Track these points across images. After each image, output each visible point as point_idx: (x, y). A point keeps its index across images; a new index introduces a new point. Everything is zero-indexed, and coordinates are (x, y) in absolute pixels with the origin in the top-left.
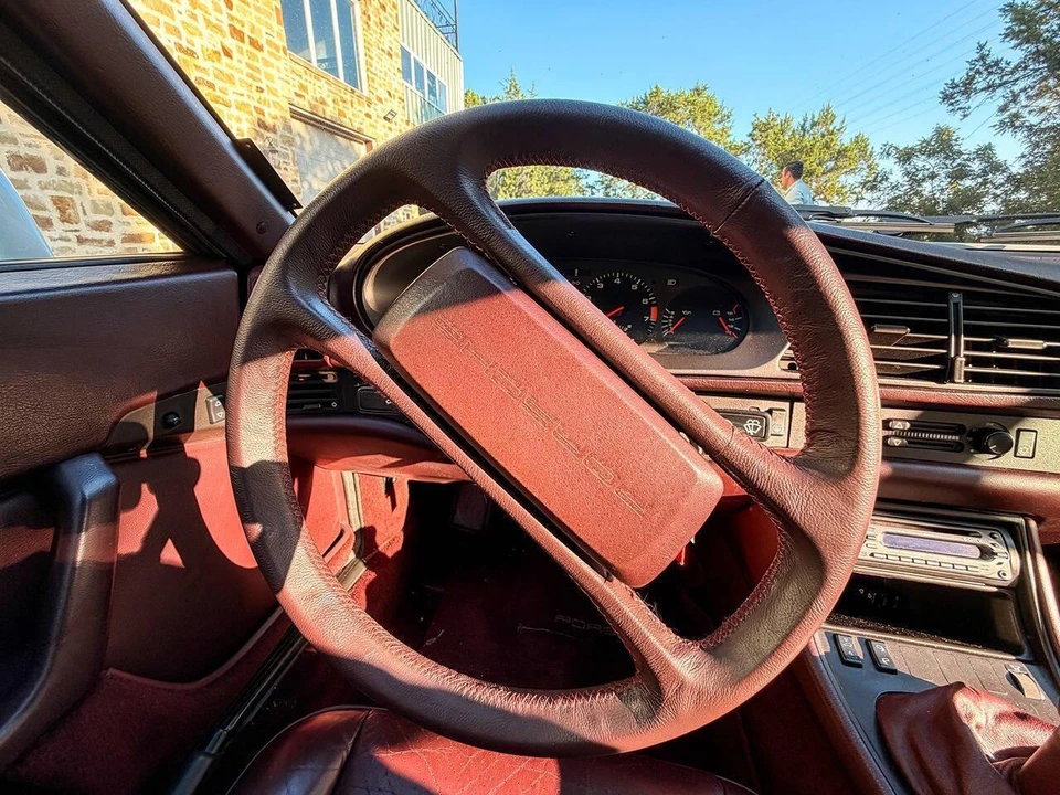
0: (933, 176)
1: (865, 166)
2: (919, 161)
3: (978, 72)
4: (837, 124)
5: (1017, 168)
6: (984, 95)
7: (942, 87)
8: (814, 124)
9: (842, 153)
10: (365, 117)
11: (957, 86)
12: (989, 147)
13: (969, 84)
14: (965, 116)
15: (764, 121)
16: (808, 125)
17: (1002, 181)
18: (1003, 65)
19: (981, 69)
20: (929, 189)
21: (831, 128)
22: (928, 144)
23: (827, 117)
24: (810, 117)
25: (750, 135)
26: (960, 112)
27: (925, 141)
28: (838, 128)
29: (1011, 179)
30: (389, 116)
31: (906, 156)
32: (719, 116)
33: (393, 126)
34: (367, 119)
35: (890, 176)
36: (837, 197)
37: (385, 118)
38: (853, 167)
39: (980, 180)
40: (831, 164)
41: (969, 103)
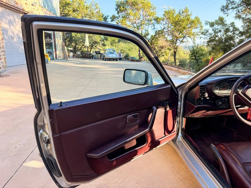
0: (220, 31)
1: (200, 26)
2: (216, 26)
3: (229, 4)
4: (189, 13)
5: (241, 30)
6: (231, 10)
7: (221, 7)
8: (183, 12)
9: (193, 22)
10: (25, 4)
11: (224, 7)
12: (233, 23)
13: (227, 7)
14: (228, 16)
15: (168, 11)
16: (181, 12)
17: (238, 33)
18: (235, 3)
19: (230, 3)
20: (220, 35)
21: (188, 14)
22: (217, 21)
23: (187, 10)
24: (181, 10)
25: (164, 15)
26: (226, 14)
27: (216, 20)
28: (190, 14)
29: (240, 32)
30: (34, 4)
31: (212, 25)
32: (152, 8)
33: (35, 8)
34: (26, 5)
35: (209, 31)
36: (192, 36)
37: (32, 5)
38: (196, 26)
39: (233, 33)
40: (189, 25)
41: (228, 12)
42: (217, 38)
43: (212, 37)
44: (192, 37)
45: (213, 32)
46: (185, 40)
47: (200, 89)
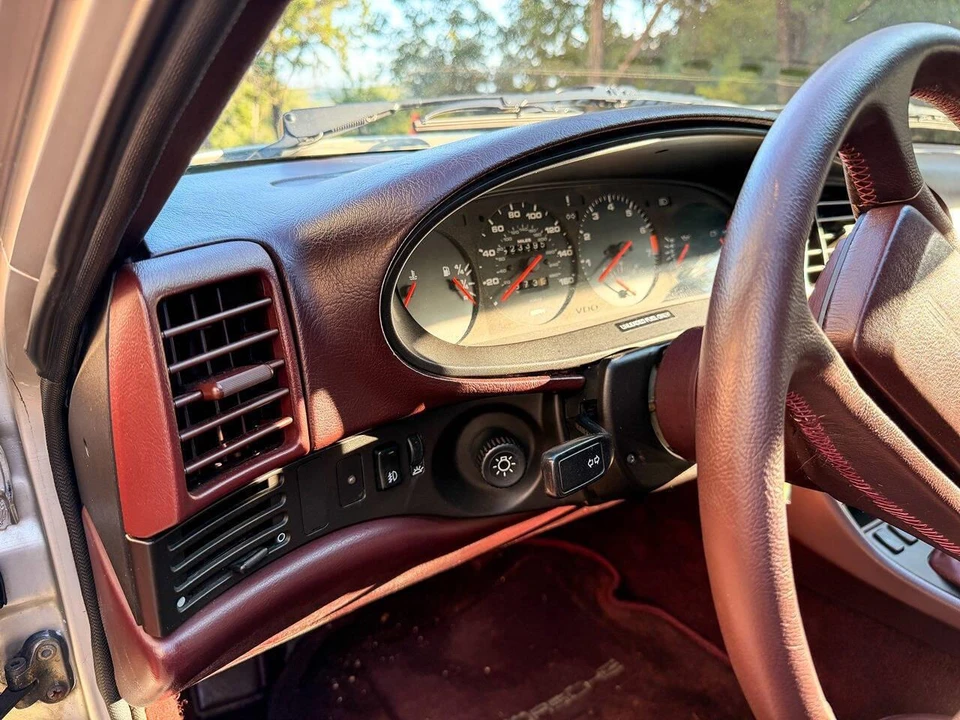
42: (425, 53)
43: (406, 45)
44: (334, 42)
45: (406, 25)
46: (307, 57)
47: (178, 348)
